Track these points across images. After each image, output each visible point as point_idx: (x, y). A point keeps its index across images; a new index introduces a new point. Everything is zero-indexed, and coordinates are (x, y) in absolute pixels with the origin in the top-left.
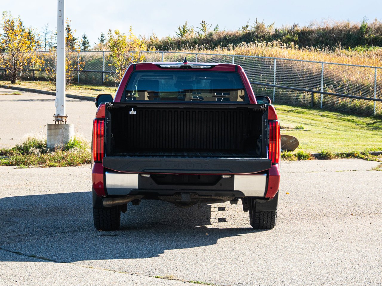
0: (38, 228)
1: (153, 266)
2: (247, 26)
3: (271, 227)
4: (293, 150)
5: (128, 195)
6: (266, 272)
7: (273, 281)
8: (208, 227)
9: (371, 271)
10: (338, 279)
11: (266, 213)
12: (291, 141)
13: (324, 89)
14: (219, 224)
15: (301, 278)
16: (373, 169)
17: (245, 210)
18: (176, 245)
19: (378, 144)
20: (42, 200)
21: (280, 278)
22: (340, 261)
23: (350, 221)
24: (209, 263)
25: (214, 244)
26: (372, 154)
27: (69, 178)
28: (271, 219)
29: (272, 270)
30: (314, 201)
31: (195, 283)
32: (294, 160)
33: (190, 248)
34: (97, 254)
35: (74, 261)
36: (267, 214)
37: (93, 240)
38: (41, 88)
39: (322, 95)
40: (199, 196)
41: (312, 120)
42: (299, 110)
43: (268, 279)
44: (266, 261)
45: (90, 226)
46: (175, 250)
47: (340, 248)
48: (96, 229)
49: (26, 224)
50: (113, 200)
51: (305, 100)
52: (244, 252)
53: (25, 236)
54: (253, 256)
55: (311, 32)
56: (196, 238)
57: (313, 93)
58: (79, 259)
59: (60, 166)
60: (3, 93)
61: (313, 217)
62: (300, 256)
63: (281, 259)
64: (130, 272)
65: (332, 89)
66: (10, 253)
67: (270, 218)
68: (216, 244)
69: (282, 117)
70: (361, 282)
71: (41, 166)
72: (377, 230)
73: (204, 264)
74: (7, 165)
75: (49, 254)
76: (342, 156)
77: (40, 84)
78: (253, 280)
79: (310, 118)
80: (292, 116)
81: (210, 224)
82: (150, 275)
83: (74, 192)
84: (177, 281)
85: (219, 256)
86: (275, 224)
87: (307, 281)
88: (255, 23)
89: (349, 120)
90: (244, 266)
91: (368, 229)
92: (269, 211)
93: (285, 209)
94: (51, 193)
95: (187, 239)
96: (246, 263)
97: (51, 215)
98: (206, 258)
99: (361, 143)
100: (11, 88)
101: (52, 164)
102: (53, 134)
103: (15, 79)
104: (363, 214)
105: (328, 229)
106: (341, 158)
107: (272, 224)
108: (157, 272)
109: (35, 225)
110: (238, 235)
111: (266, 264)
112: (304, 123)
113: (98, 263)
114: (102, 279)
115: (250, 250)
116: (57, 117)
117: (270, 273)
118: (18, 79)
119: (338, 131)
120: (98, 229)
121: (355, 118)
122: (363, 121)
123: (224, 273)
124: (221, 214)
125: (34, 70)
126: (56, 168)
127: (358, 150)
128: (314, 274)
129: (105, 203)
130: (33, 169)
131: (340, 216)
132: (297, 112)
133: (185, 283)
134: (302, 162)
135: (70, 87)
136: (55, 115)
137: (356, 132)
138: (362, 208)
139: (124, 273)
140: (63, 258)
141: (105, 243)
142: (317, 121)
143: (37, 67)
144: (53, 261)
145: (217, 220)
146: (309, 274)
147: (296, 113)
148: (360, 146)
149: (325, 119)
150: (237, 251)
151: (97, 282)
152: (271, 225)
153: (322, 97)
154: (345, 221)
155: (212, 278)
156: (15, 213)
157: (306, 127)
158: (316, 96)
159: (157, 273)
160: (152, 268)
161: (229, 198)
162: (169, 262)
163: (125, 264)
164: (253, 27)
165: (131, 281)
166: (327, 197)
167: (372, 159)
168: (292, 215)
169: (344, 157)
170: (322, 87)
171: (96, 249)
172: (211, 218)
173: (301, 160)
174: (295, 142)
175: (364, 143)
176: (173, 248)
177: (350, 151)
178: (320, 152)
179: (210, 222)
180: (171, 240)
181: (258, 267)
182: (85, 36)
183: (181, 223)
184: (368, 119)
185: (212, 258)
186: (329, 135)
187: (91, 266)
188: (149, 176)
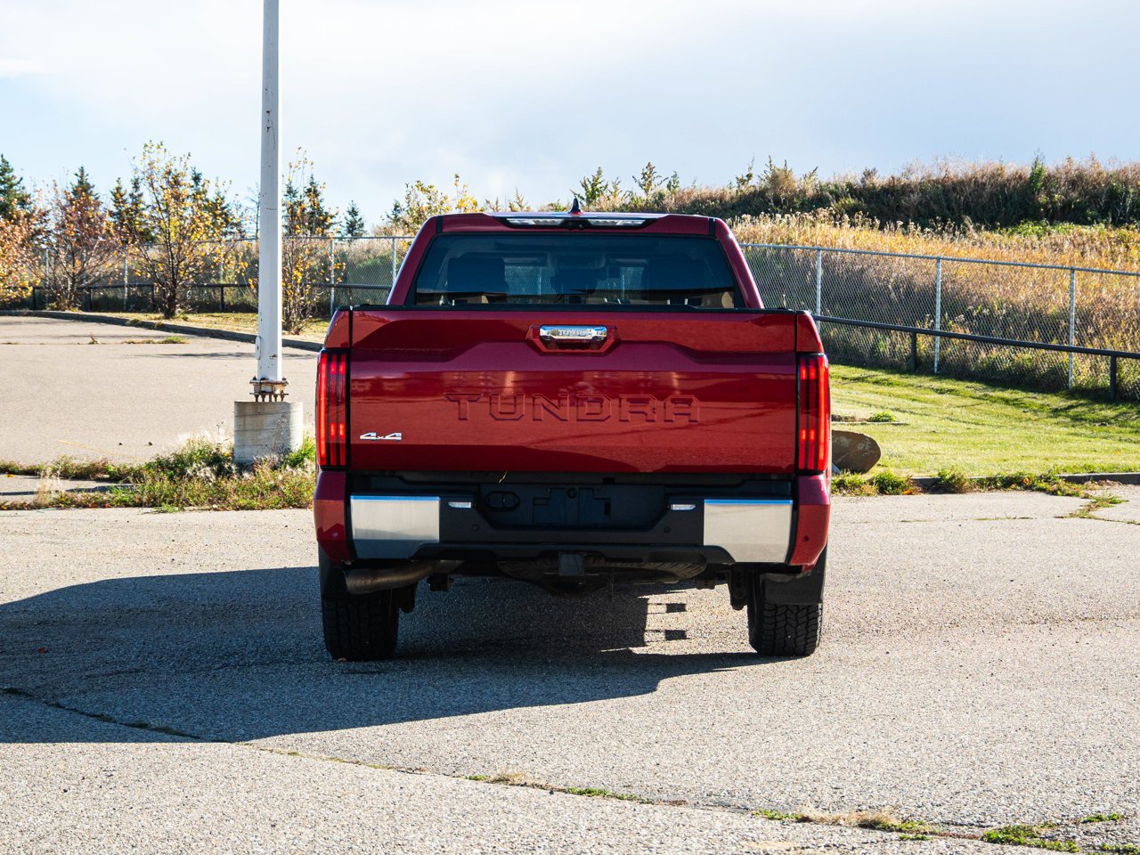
0: (173, 655)
1: (470, 748)
2: (749, 176)
3: (805, 651)
4: (866, 469)
5: (412, 558)
6: (790, 762)
7: (809, 788)
8: (637, 650)
9: (1091, 760)
10: (999, 782)
11: (791, 611)
12: (860, 447)
13: (944, 326)
14: (667, 644)
15: (890, 778)
16: (1072, 515)
17: (736, 604)
18: (543, 695)
19: (1081, 455)
20: (199, 586)
21: (830, 780)
22: (1002, 734)
23: (1020, 637)
24: (628, 742)
25: (648, 692)
26: (1069, 480)
27: (281, 535)
28: (807, 627)
29: (806, 757)
30: (922, 590)
31: (581, 793)
32: (869, 495)
33: (579, 704)
34: (319, 719)
35: (251, 738)
36: (796, 614)
37: (317, 683)
38: (236, 328)
39: (938, 338)
40: (607, 560)
41: (914, 400)
42: (879, 378)
43: (795, 781)
44: (791, 734)
45: (317, 650)
46: (537, 708)
47: (997, 702)
48: (331, 658)
49: (144, 643)
50: (375, 576)
51: (894, 352)
52: (730, 713)
53: (134, 674)
54: (754, 721)
55: (906, 190)
56: (599, 677)
57: (914, 334)
58: (265, 732)
59: (263, 508)
60: (141, 340)
61: (919, 629)
62: (886, 723)
63: (833, 729)
64: (401, 764)
65: (962, 324)
66: (78, 717)
67: (804, 625)
68: (654, 693)
69: (838, 393)
70: (1065, 789)
71: (215, 506)
72: (1096, 658)
73: (614, 743)
74: (127, 505)
75: (187, 720)
76: (990, 484)
77: (237, 320)
78: (750, 785)
79: (907, 396)
80: (865, 392)
81: (644, 644)
82: (457, 773)
83: (288, 567)
84: (531, 790)
85: (660, 723)
86: (817, 642)
87: (907, 789)
88: (768, 169)
89: (1007, 401)
90: (727, 747)
91: (1072, 655)
92: (800, 604)
93: (844, 607)
94: (228, 569)
95: (574, 680)
96: (733, 741)
97: (216, 622)
98: (621, 728)
99: (1039, 454)
100: (162, 327)
101: (242, 502)
102: (248, 427)
103: (175, 307)
104: (1052, 620)
105: (961, 656)
106: (989, 490)
107: (808, 641)
108: (479, 764)
109: (167, 648)
110: (717, 671)
111: (790, 743)
112: (893, 407)
113: (317, 742)
114: (314, 785)
115: (747, 706)
116: (261, 383)
117: (800, 767)
118: (181, 307)
119: (979, 427)
120: (336, 657)
121: (1020, 395)
122: (1040, 402)
123: (669, 766)
124: (675, 622)
125: (222, 286)
126: (254, 511)
127: (1032, 468)
128: (928, 769)
129: (352, 583)
130: (194, 513)
131: (992, 626)
132: (876, 382)
133: (551, 793)
134: (889, 500)
135: (309, 324)
136: (255, 379)
137: (1025, 428)
138: (1050, 606)
139: (383, 768)
140: (222, 731)
141: (348, 691)
142: (926, 402)
143: (231, 278)
144: (192, 737)
145: (662, 635)
146: (914, 768)
147: (871, 385)
148: (1037, 461)
149: (946, 397)
150: (710, 710)
151: (298, 792)
152: (806, 644)
153: (938, 345)
154: (1008, 636)
155: (631, 780)
156: (120, 617)
157: (898, 417)
158: (923, 343)
159: (477, 768)
160: (465, 754)
161: (690, 569)
162: (516, 739)
163: (390, 744)
164: (764, 178)
165: (397, 788)
166: (955, 578)
167: (1070, 492)
168: (863, 623)
169: (997, 488)
170: (938, 320)
171: (319, 705)
172: (646, 631)
173: (886, 494)
174: (870, 449)
175: (1048, 454)
176: (533, 704)
177: (1013, 472)
178: (935, 474)
179: (643, 638)
180: (531, 683)
181: (767, 751)
182: (353, 209)
183: (564, 641)
184: (1055, 398)
185: (637, 728)
186: (956, 435)
187: (295, 751)
188: (469, 505)
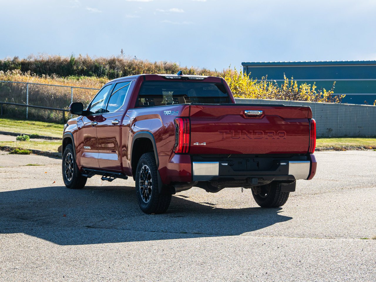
5: (210, 180)
36: (284, 195)
40: (264, 180)
55: (30, 64)
57: (64, 111)
67: (285, 198)
158: (67, 114)
188: (227, 164)
